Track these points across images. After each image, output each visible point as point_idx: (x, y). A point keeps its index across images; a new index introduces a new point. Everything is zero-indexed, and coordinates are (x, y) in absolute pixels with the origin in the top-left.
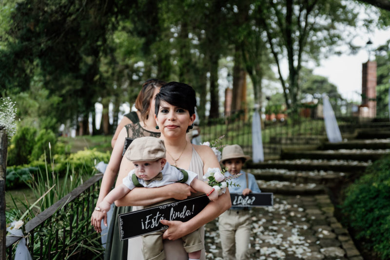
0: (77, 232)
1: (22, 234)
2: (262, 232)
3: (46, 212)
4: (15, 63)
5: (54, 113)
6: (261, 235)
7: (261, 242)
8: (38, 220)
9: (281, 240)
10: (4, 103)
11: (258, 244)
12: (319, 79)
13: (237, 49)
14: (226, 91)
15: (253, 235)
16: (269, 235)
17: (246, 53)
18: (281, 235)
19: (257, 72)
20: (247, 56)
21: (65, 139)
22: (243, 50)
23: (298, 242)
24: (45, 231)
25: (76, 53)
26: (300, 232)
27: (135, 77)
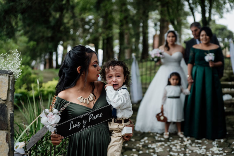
0: (59, 147)
1: (24, 152)
2: (190, 144)
3: (39, 134)
4: (4, 18)
5: (28, 53)
6: (190, 146)
7: (190, 152)
8: (34, 140)
9: (205, 150)
10: (13, 54)
11: (188, 153)
12: (220, 27)
13: (163, 6)
14: (154, 37)
15: (184, 147)
16: (195, 146)
17: (170, 8)
18: (205, 147)
19: (178, 22)
20: (171, 11)
21: (36, 71)
22: (168, 7)
23: (217, 152)
24: (40, 149)
25: (48, 10)
26: (218, 144)
27: (87, 27)
